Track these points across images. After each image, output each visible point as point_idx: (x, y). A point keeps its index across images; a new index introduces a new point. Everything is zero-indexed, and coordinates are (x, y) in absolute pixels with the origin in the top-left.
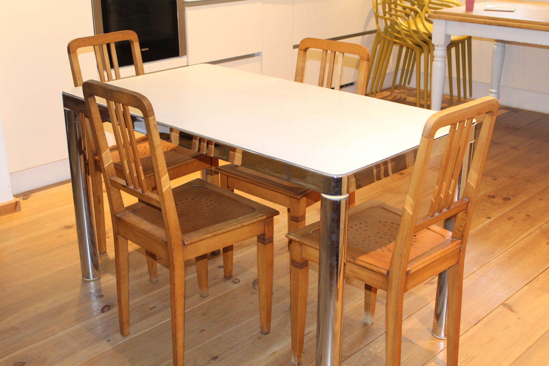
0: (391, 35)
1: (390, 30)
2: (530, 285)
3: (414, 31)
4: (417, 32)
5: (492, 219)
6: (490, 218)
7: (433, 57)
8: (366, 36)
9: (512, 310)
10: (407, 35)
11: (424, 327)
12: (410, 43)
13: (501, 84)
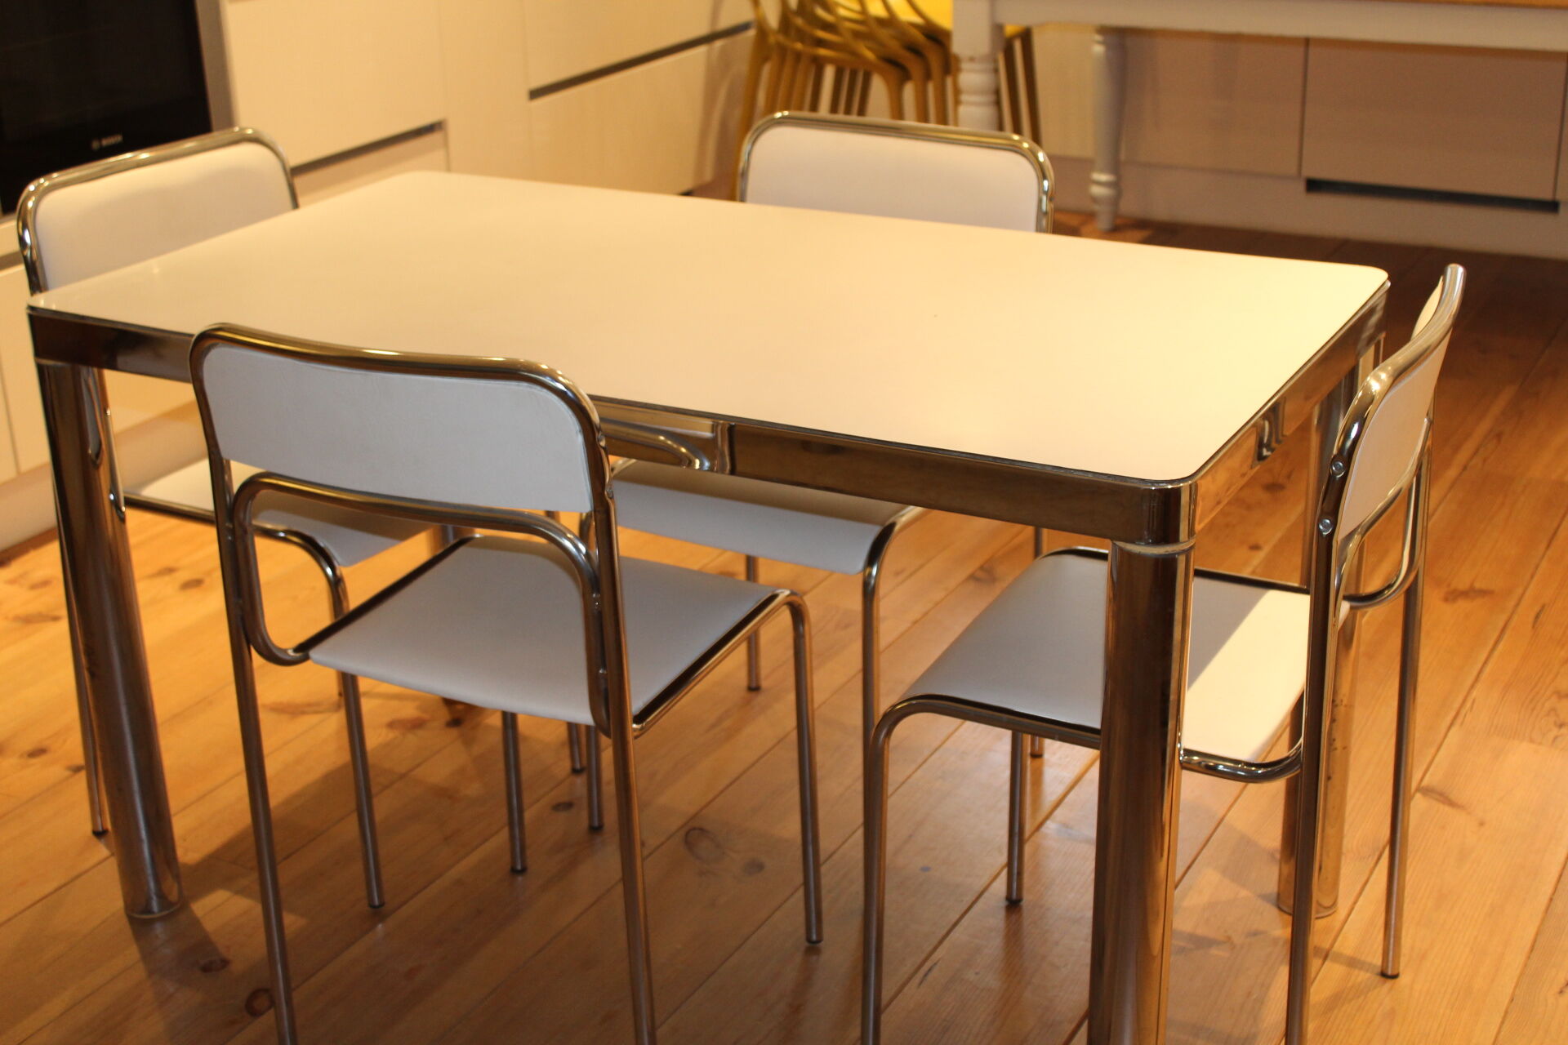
0: (801, 36)
1: (799, 21)
2: (1462, 723)
3: (880, 22)
4: (890, 22)
5: (1266, 549)
6: (1256, 547)
7: (957, 92)
8: (718, 44)
9: (1451, 804)
10: (857, 35)
11: (1244, 893)
12: (869, 55)
13: (1123, 157)
